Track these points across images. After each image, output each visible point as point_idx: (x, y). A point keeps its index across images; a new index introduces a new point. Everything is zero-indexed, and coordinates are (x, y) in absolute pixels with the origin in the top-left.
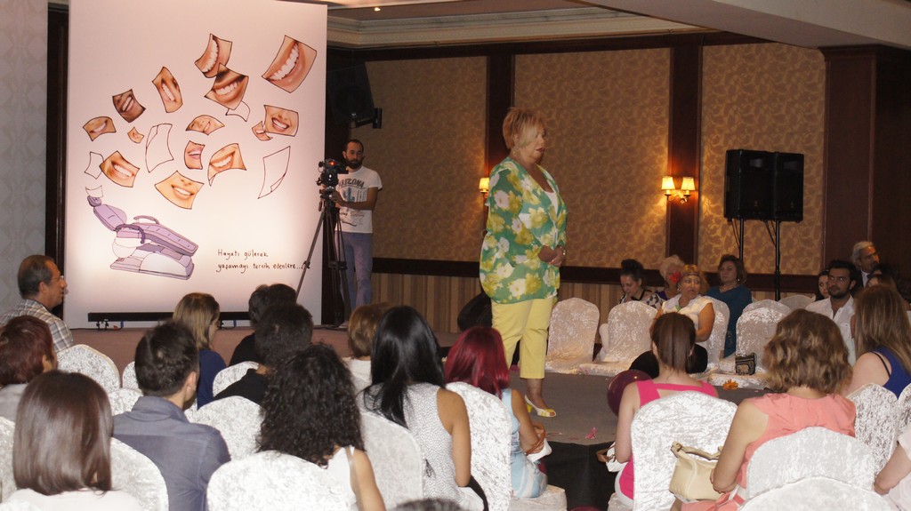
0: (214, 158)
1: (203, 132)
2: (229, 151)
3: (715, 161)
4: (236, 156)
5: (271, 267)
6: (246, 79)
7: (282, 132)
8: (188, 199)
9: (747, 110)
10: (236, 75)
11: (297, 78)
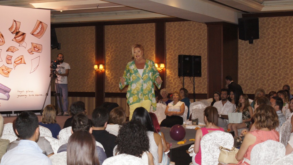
0: (16, 60)
1: (12, 52)
2: (20, 58)
3: (170, 58)
4: (23, 59)
5: (35, 95)
6: (25, 34)
7: (37, 51)
8: (8, 74)
9: (180, 42)
10: (22, 33)
11: (41, 34)
